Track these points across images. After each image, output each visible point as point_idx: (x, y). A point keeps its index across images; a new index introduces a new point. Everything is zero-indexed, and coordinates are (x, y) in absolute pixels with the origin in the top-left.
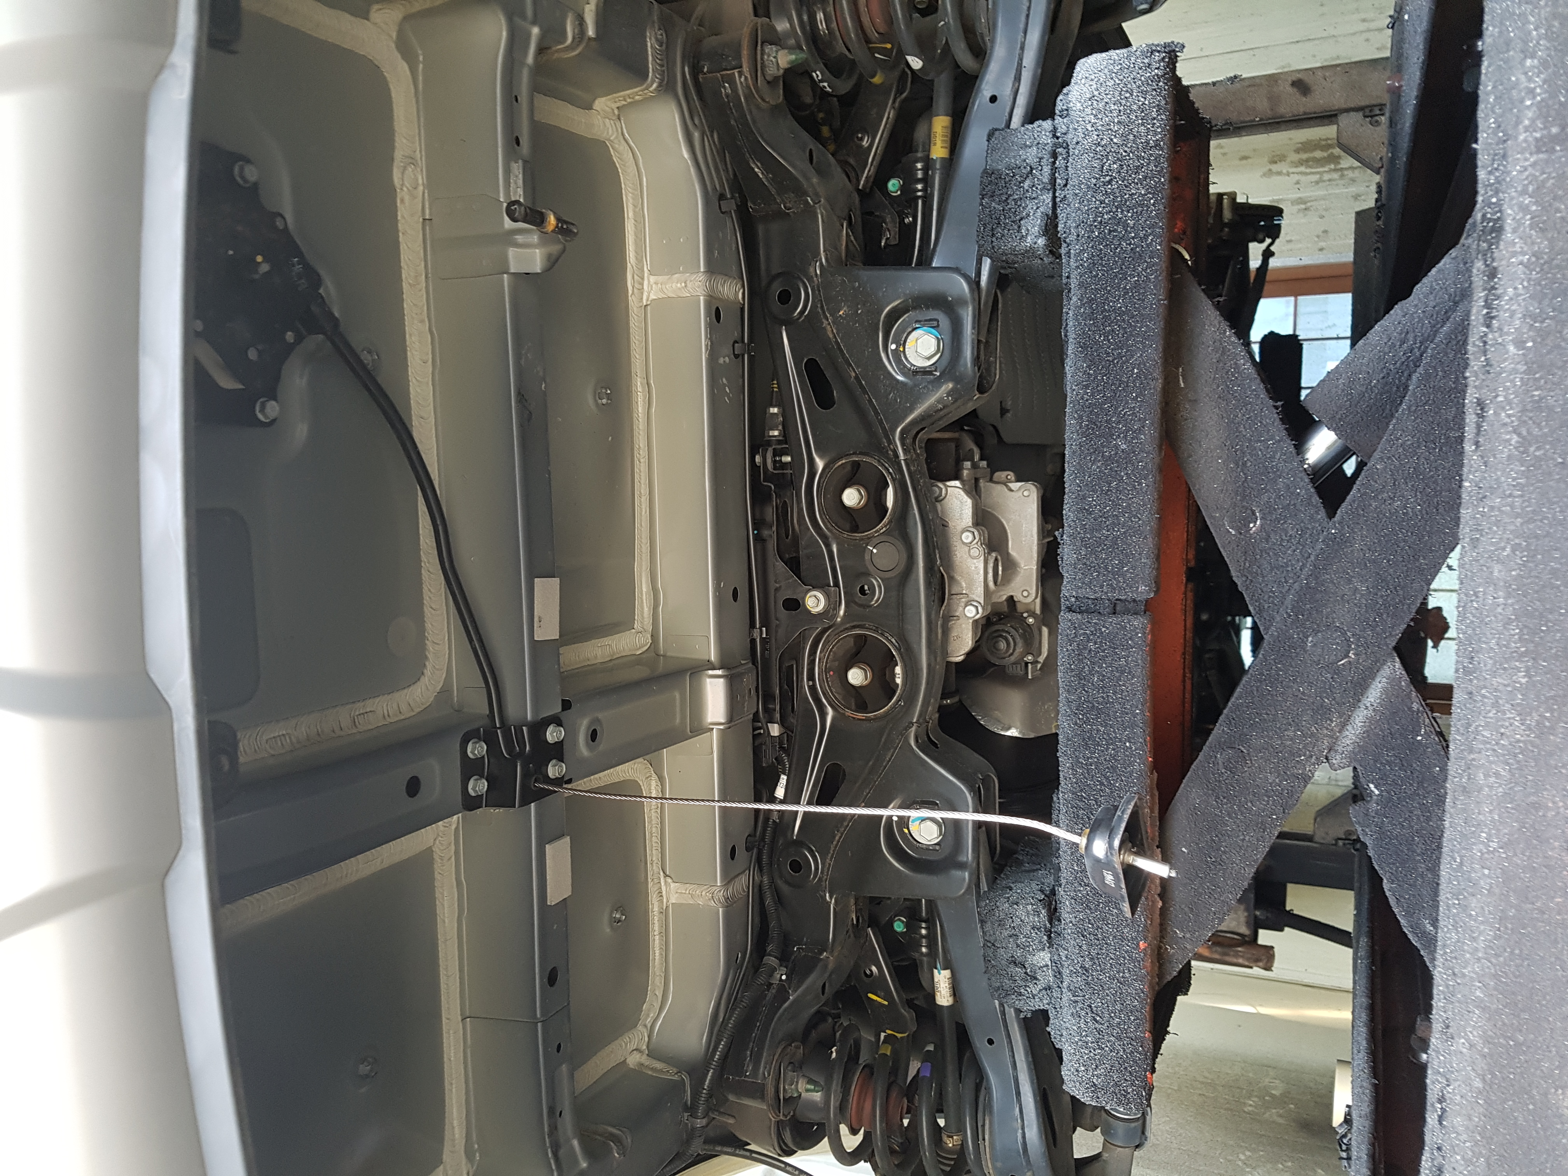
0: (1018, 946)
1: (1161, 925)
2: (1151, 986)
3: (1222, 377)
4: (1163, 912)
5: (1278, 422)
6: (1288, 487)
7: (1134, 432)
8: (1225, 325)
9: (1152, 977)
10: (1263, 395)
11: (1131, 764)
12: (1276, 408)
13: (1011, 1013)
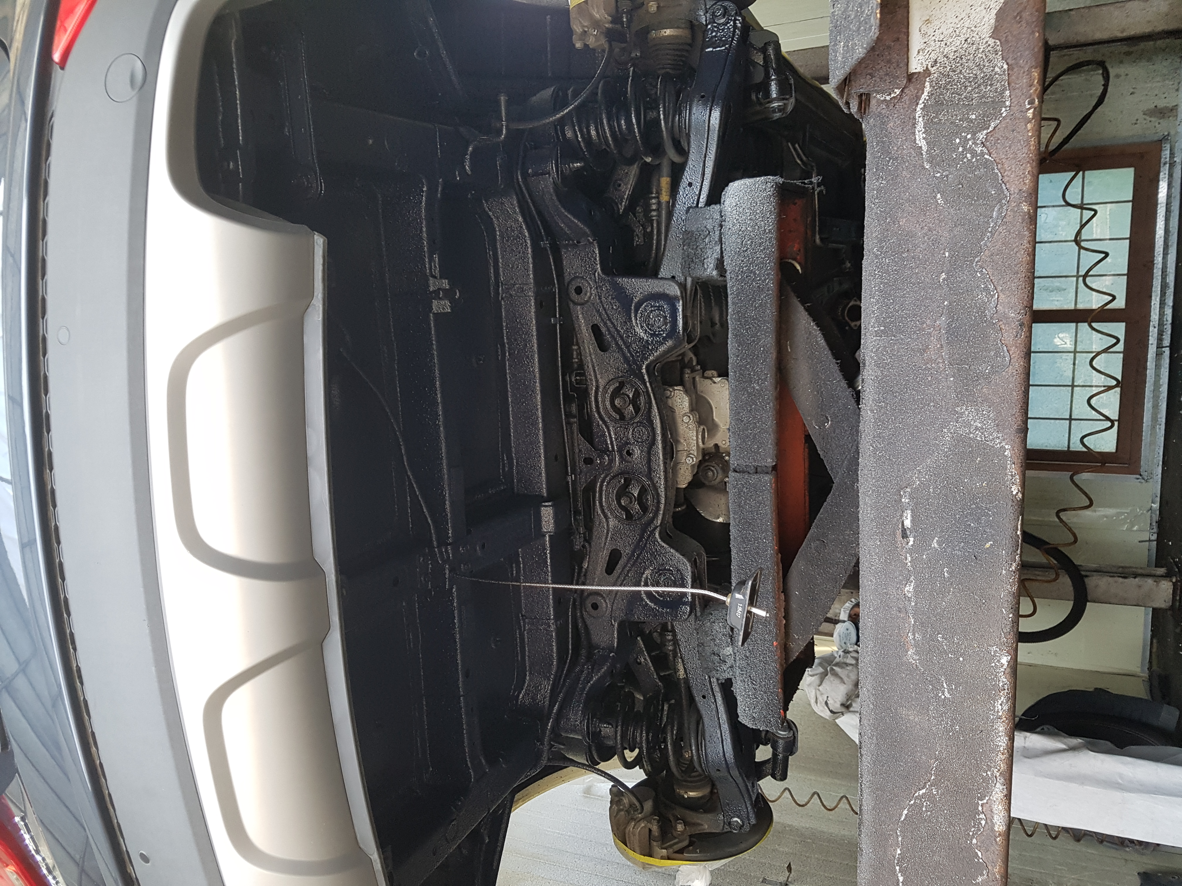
0: (715, 645)
1: (785, 633)
2: (781, 665)
3: (809, 347)
4: (787, 626)
5: (838, 371)
6: (844, 405)
7: (762, 380)
8: (810, 320)
9: (781, 660)
10: (830, 357)
11: (766, 551)
12: (838, 363)
13: (714, 680)
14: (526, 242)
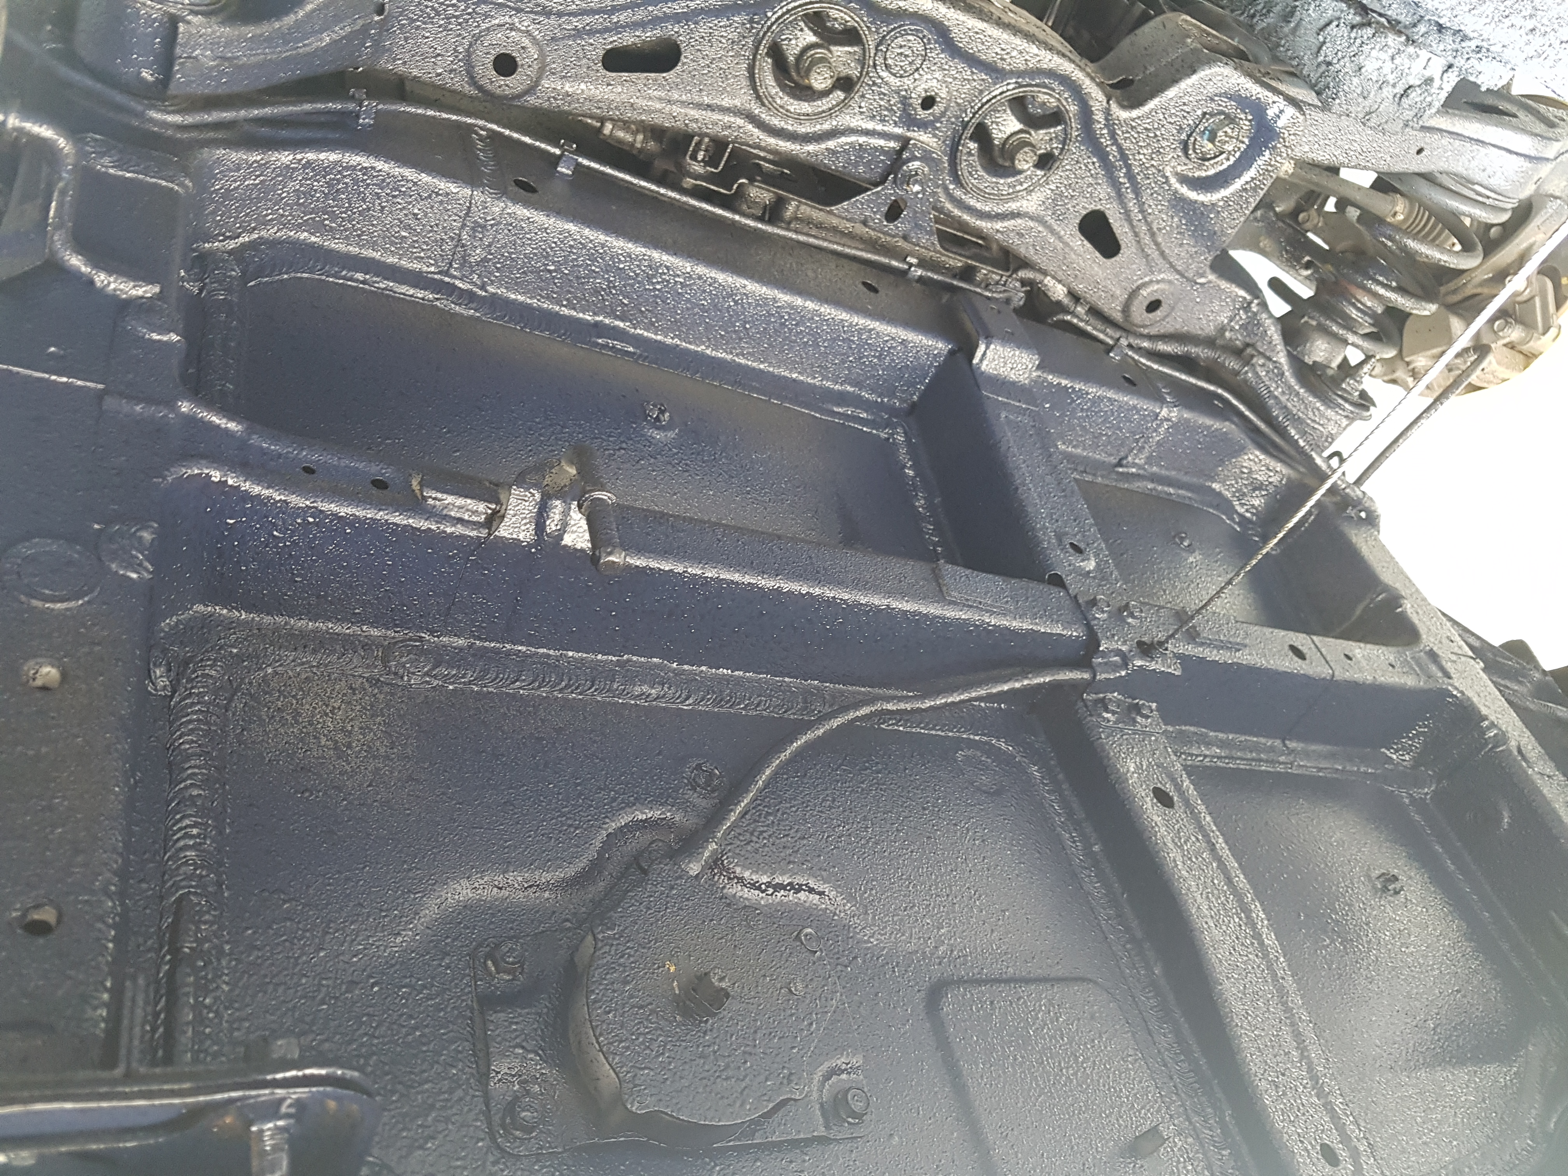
14: (354, 168)
